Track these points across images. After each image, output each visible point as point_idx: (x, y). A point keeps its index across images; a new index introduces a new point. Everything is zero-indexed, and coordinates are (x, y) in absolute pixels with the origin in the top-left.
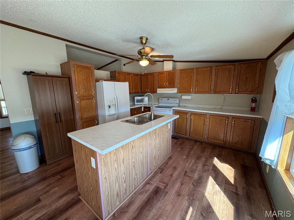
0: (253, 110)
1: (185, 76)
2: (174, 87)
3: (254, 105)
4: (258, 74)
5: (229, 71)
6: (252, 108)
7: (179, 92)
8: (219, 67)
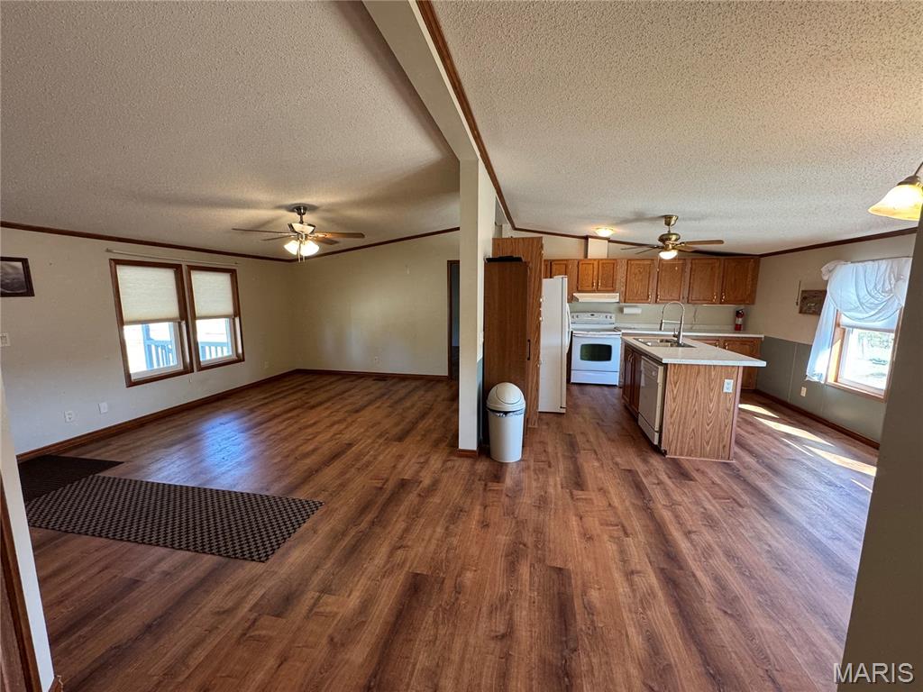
0: (738, 328)
1: (637, 270)
2: (613, 291)
3: (740, 321)
4: (749, 276)
5: (712, 269)
6: (737, 325)
7: (625, 299)
8: (697, 261)
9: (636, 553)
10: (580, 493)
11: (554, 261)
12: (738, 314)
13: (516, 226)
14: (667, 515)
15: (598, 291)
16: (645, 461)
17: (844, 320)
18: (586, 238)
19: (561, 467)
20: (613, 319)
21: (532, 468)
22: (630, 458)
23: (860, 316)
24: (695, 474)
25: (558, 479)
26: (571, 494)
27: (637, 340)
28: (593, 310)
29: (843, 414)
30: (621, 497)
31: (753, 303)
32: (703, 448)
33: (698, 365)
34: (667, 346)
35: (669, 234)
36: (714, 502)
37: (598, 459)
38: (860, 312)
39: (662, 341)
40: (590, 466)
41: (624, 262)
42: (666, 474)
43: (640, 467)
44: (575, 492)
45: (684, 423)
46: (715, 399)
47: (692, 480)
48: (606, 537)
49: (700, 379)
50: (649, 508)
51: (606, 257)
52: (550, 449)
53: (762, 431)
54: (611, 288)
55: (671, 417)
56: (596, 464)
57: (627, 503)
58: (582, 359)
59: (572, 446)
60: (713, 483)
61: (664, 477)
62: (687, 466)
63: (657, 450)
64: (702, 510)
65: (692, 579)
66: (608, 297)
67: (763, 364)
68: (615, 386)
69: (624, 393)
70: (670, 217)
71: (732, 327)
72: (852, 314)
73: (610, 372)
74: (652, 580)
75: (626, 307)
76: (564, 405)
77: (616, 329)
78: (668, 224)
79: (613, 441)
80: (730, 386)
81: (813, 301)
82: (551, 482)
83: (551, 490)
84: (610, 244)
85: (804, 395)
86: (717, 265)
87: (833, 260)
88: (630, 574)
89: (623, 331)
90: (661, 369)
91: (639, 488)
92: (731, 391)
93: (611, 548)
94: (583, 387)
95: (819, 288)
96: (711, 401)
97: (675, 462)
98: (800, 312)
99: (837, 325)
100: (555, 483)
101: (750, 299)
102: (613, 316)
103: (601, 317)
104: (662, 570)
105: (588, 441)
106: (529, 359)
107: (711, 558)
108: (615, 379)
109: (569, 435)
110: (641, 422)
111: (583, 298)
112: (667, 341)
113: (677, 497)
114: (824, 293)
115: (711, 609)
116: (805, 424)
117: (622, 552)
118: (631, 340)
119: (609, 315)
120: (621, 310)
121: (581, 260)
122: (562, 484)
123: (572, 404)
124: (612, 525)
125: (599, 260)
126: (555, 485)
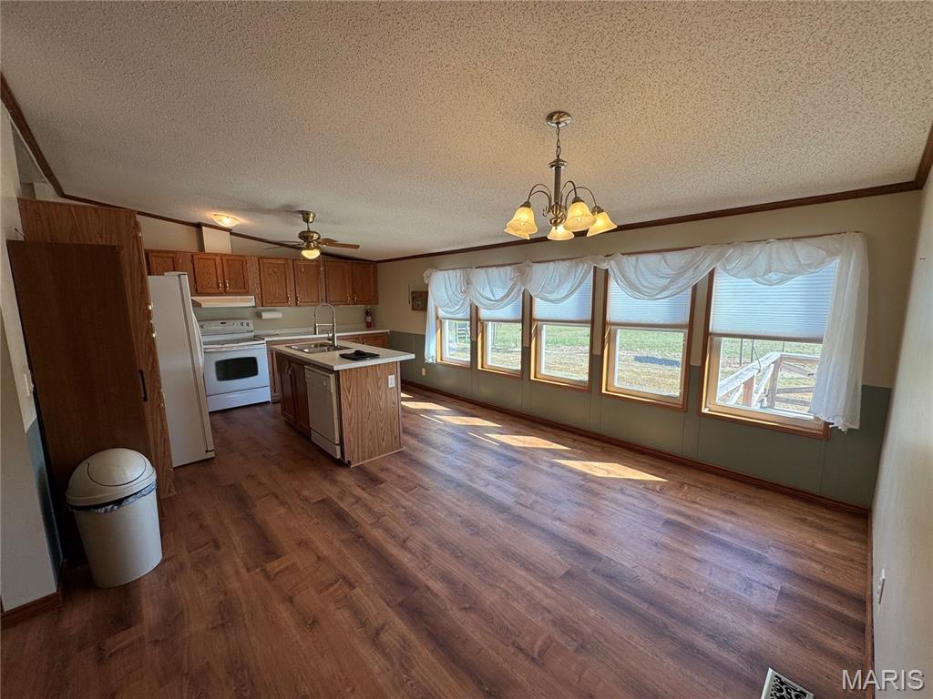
9: (371, 604)
10: (275, 563)
11: (152, 251)
12: (367, 313)
13: (66, 193)
14: (377, 534)
15: (225, 293)
16: (334, 482)
17: (441, 313)
18: (198, 226)
19: (236, 539)
20: (251, 327)
21: (189, 565)
22: (317, 486)
23: (452, 310)
24: (383, 475)
25: (238, 560)
26: (264, 571)
27: (290, 347)
28: (224, 317)
29: (447, 383)
30: (326, 540)
31: (378, 304)
32: (380, 445)
33: (366, 367)
34: (324, 351)
35: (309, 231)
36: (407, 495)
37: (283, 504)
38: (450, 307)
39: (316, 346)
40: (275, 517)
41: (255, 260)
42: (359, 486)
43: (331, 491)
44: (269, 567)
45: (362, 427)
46: (383, 396)
47: (382, 483)
48: (332, 607)
49: (370, 380)
50: (360, 537)
51: (230, 252)
52: (209, 520)
53: (409, 412)
54: (242, 289)
55: (350, 424)
56: (282, 511)
57: (337, 543)
58: (220, 379)
59: (241, 501)
60: (399, 476)
61: (358, 492)
62: (373, 469)
63: (342, 464)
64: (403, 510)
65: (428, 595)
66: (242, 301)
67: (413, 356)
68: (268, 402)
69: (284, 409)
70: (308, 213)
71: (364, 325)
72: (445, 309)
73: (258, 389)
74: (399, 624)
75: (264, 311)
76: (211, 447)
77: (256, 338)
78: (306, 220)
79: (290, 471)
80: (392, 381)
81: (420, 300)
82: (228, 569)
83: (234, 585)
84: (233, 237)
85: (424, 374)
86: (346, 267)
87: (427, 268)
88: (375, 638)
89: (267, 339)
90: (332, 377)
91: (340, 517)
92: (394, 385)
93: (342, 616)
94: (230, 414)
95: (422, 289)
96: (381, 399)
97: (361, 470)
98: (413, 309)
99: (437, 318)
100: (237, 570)
101: (374, 299)
102: (251, 322)
103: (236, 325)
104: (401, 604)
105: (260, 484)
106: (145, 399)
107: (430, 558)
108: (265, 395)
109: (231, 486)
110: (315, 437)
111: (209, 302)
112: (322, 345)
113: (378, 508)
114: (427, 293)
115: (456, 616)
116: (431, 398)
117: (357, 613)
118: (282, 348)
119: (246, 321)
120: (259, 315)
121: (197, 254)
122: (246, 565)
123: (223, 442)
124: (331, 585)
125: (222, 255)
126: (237, 572)
